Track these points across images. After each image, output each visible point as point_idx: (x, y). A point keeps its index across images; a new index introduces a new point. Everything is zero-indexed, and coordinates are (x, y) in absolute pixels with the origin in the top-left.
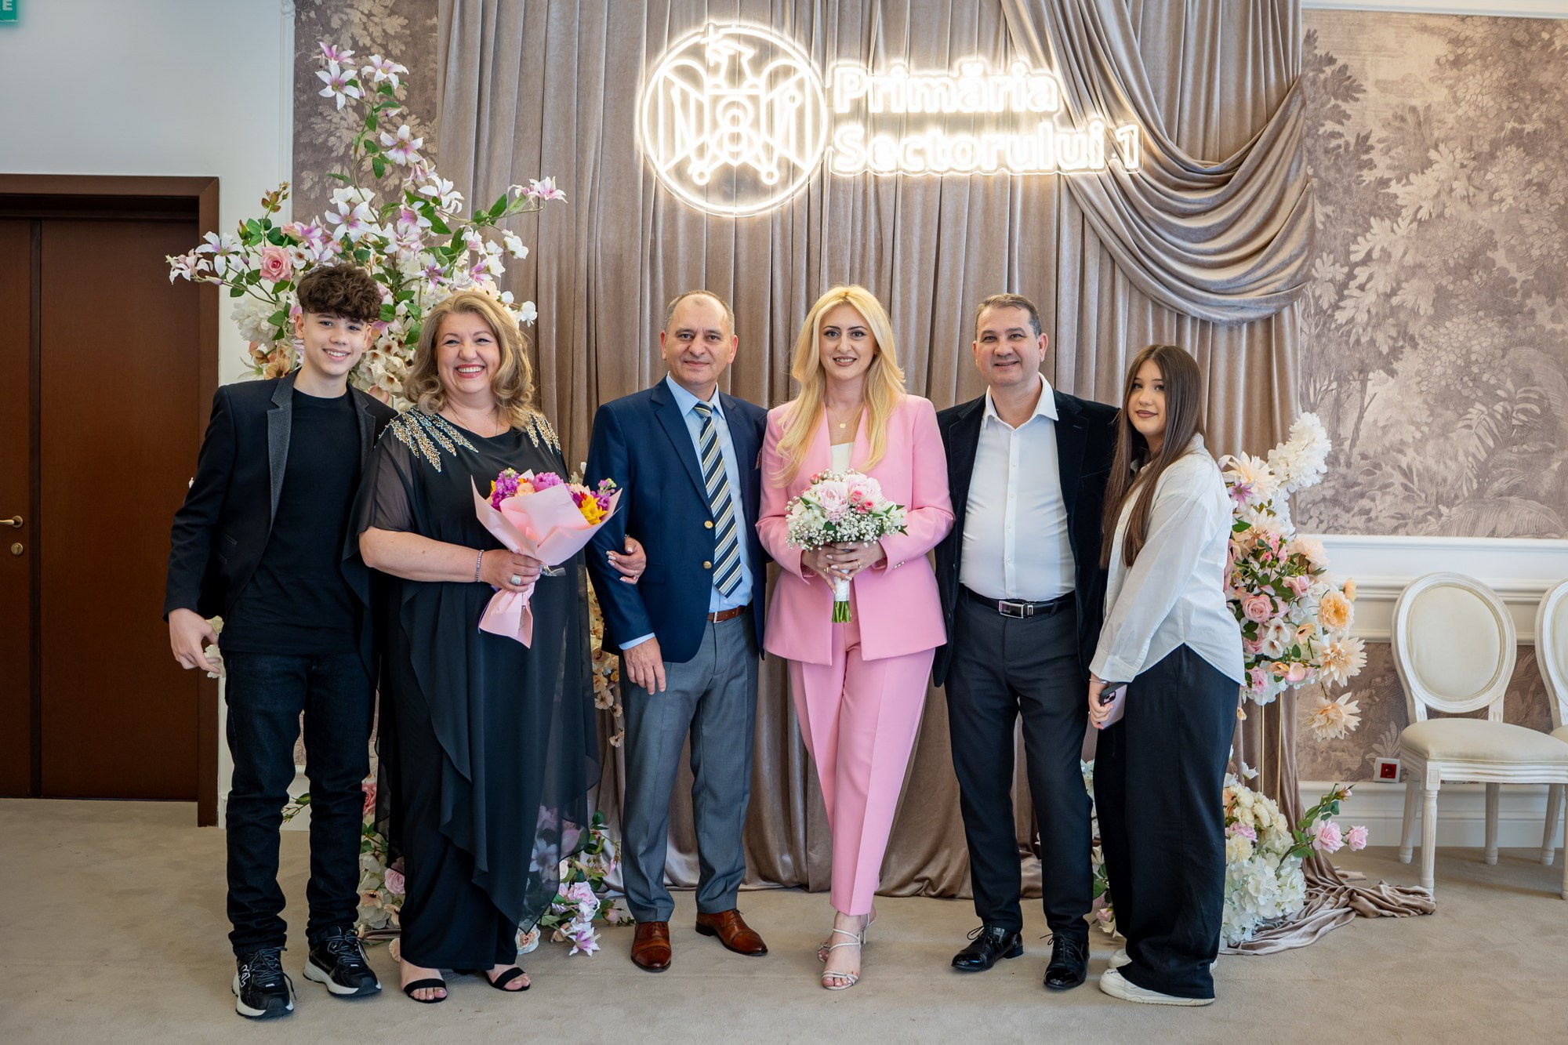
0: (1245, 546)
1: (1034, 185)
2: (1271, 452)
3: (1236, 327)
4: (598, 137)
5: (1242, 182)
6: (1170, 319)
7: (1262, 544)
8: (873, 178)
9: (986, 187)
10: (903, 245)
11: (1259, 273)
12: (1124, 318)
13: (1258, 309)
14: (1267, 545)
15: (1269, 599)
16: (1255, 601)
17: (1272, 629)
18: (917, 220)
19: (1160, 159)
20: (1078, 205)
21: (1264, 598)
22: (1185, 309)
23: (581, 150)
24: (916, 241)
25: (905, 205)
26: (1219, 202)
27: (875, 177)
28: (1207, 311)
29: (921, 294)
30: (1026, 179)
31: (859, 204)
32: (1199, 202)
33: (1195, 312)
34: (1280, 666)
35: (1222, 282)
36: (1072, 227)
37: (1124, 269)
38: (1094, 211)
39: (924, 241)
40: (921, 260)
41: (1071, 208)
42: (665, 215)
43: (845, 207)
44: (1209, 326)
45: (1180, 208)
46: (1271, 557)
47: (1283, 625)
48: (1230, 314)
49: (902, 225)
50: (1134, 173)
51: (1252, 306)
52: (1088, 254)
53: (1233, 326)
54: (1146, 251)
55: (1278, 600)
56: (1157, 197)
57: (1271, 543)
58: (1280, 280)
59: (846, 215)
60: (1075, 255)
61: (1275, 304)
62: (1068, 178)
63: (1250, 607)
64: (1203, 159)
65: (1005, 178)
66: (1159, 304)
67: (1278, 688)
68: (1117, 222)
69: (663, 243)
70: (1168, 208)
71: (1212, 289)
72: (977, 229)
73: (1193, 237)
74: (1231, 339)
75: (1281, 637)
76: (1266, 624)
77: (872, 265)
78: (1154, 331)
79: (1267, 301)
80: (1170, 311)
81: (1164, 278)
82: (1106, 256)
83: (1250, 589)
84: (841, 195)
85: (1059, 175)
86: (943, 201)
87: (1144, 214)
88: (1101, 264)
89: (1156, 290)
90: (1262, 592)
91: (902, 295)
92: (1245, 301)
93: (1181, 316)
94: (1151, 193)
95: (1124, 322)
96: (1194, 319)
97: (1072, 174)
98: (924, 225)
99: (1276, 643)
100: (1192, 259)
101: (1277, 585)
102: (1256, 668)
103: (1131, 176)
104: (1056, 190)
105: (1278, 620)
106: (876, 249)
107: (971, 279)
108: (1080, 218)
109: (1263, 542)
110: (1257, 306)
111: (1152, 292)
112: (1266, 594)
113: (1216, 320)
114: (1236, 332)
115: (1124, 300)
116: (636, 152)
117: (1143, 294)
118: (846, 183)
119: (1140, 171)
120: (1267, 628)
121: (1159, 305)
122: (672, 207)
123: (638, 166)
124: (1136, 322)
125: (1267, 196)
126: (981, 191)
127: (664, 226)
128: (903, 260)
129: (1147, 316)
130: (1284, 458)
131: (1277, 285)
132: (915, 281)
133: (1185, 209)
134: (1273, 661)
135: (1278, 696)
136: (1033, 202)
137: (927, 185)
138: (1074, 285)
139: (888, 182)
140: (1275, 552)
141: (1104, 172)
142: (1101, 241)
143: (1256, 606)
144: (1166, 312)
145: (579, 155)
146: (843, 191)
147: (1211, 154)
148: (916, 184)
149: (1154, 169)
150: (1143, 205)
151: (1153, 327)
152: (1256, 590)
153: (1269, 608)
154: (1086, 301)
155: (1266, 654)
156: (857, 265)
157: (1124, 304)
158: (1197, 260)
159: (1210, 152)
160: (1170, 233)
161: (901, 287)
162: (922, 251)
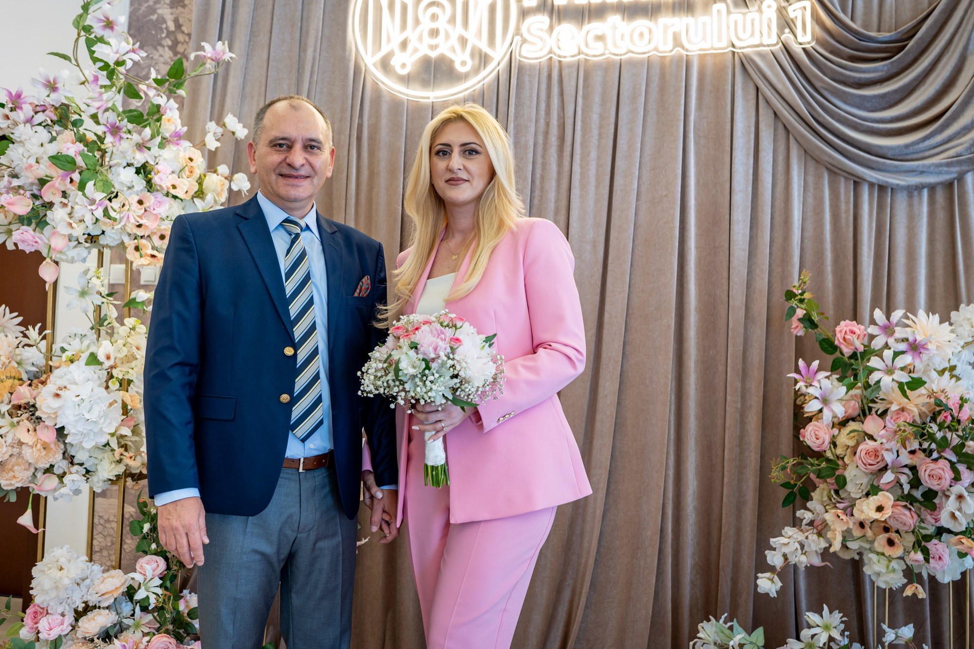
0: (924, 409)
1: (709, 62)
2: (953, 314)
3: (916, 193)
4: (316, 37)
5: (919, 50)
6: (846, 187)
7: (939, 403)
8: (557, 64)
9: (663, 67)
10: (583, 121)
11: (939, 138)
12: (799, 186)
13: (940, 173)
14: (946, 405)
15: (948, 465)
16: (932, 466)
17: (953, 498)
18: (597, 98)
19: (833, 32)
20: (752, 79)
21: (943, 464)
22: (861, 174)
23: (302, 47)
24: (595, 117)
25: (586, 86)
26: (895, 70)
27: (560, 62)
28: (883, 176)
29: (599, 166)
30: (702, 57)
31: (544, 86)
32: (874, 70)
33: (871, 176)
34: (964, 541)
35: (899, 147)
36: (745, 99)
37: (799, 139)
38: (767, 84)
39: (602, 117)
40: (600, 134)
41: (744, 84)
42: (371, 102)
43: (531, 89)
44: (887, 193)
45: (854, 78)
46: (950, 418)
47: (966, 494)
48: (908, 179)
49: (584, 104)
50: (807, 46)
51: (932, 169)
52: (762, 126)
53: (913, 191)
54: (820, 119)
55: (962, 468)
56: (831, 69)
57: (950, 404)
58: (961, 144)
59: (531, 96)
60: (749, 127)
61: (956, 169)
62: (741, 55)
63: (927, 473)
64: (879, 30)
65: (680, 58)
66: (834, 171)
67: (962, 564)
68: (790, 92)
69: (369, 126)
70: (842, 78)
71: (889, 155)
72: (653, 106)
73: (868, 105)
74: (911, 205)
75: (964, 506)
76: (947, 493)
77: (554, 140)
78: (830, 199)
79: (948, 165)
80: (846, 178)
81: (836, 143)
82: (781, 126)
83: (928, 453)
84: (527, 78)
85: (734, 53)
86: (621, 80)
87: (818, 84)
88: (775, 135)
89: (830, 156)
90: (940, 457)
91: (582, 167)
92: (924, 166)
93: (857, 182)
94: (825, 65)
95: (799, 190)
96: (871, 185)
97: (745, 51)
98: (603, 103)
99: (957, 514)
100: (868, 127)
101: (958, 450)
102: (935, 541)
103: (804, 49)
104: (730, 66)
105: (958, 488)
106: (559, 126)
107: (648, 151)
108: (753, 92)
109: (941, 401)
110: (937, 170)
111: (827, 158)
112: (946, 459)
113: (893, 184)
114: (916, 199)
115: (799, 168)
116: (348, 49)
117: (817, 161)
118: (532, 67)
119: (813, 44)
120: (948, 497)
121: (835, 173)
122: (378, 94)
123: (349, 61)
124: (811, 190)
125: (946, 64)
126: (658, 70)
127: (370, 111)
128: (583, 136)
129: (823, 185)
130: (969, 319)
131: (958, 150)
132: (593, 154)
133: (860, 79)
134: (956, 534)
135: (964, 574)
136: (708, 80)
137: (606, 67)
138: (748, 155)
139: (570, 66)
140: (956, 415)
141: (778, 47)
142: (775, 114)
143: (933, 472)
144: (843, 180)
145: (302, 54)
146: (529, 75)
147: (887, 28)
148: (597, 66)
149: (827, 42)
150: (816, 76)
151: (830, 195)
152: (935, 455)
153: (948, 475)
154: (760, 169)
155: (946, 525)
156: (540, 141)
157: (799, 172)
158: (872, 127)
159: (886, 25)
160: (845, 102)
161: (581, 160)
162: (601, 127)
